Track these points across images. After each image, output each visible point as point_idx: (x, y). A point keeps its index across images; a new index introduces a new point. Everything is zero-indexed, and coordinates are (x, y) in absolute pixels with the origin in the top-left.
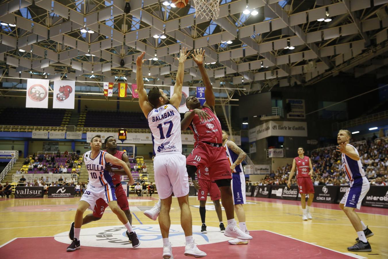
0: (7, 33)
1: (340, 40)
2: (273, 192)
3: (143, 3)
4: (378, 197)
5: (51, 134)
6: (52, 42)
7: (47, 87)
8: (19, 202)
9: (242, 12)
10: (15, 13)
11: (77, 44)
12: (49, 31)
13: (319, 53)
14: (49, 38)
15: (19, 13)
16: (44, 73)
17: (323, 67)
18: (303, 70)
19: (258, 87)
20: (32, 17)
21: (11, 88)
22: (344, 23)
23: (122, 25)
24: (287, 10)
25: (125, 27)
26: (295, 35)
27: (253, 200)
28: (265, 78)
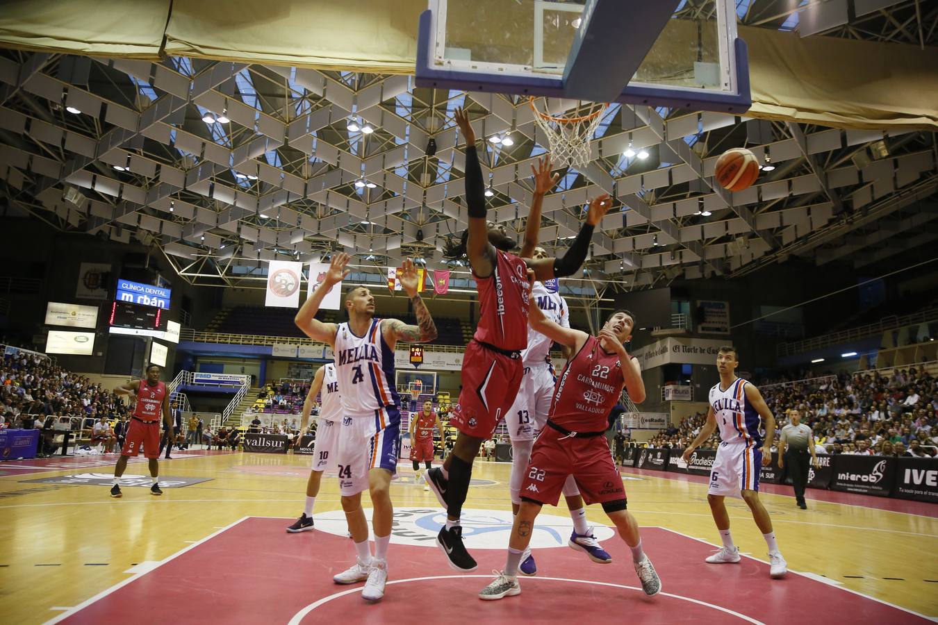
0: (244, 190)
1: (791, 201)
2: (672, 460)
3: (457, 139)
4: (859, 476)
5: (301, 350)
6: (310, 202)
7: (299, 273)
8: (249, 459)
9: (622, 154)
10: (258, 159)
11: (348, 207)
12: (306, 185)
13: (753, 223)
14: (305, 197)
15: (263, 159)
16: (295, 251)
17: (761, 248)
18: (726, 251)
19: (647, 279)
20: (282, 164)
21: (245, 275)
22: (797, 174)
23: (422, 174)
24: (698, 151)
25: (425, 178)
26: (712, 191)
27: (637, 473)
28: (661, 264)
